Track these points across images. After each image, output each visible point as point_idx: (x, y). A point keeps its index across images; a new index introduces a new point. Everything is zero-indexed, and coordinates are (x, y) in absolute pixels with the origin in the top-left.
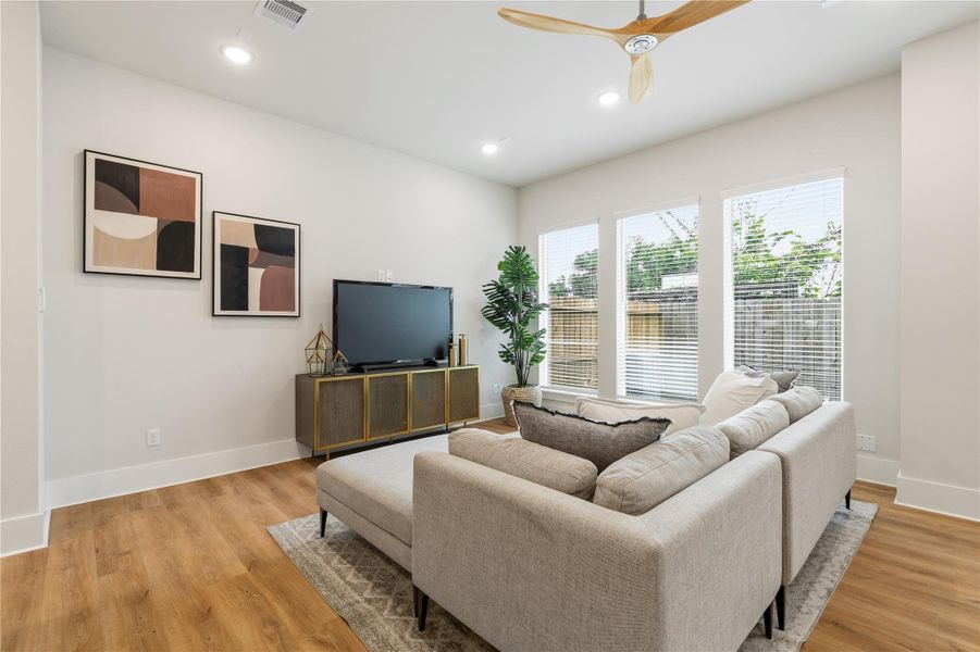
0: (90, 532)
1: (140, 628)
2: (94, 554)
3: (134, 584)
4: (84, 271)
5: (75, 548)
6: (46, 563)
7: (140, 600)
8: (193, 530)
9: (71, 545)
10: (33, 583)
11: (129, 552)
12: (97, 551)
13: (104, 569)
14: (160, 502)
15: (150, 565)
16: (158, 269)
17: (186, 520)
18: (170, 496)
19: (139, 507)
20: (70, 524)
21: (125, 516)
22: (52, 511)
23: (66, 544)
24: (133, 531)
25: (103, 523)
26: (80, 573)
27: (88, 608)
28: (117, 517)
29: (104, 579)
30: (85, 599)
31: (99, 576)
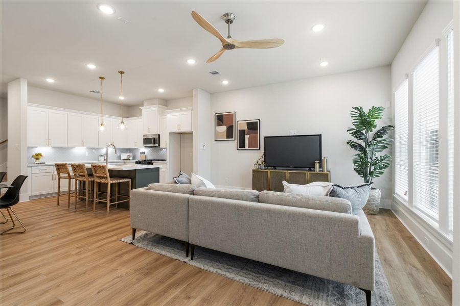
4: (215, 140)
16: (227, 138)
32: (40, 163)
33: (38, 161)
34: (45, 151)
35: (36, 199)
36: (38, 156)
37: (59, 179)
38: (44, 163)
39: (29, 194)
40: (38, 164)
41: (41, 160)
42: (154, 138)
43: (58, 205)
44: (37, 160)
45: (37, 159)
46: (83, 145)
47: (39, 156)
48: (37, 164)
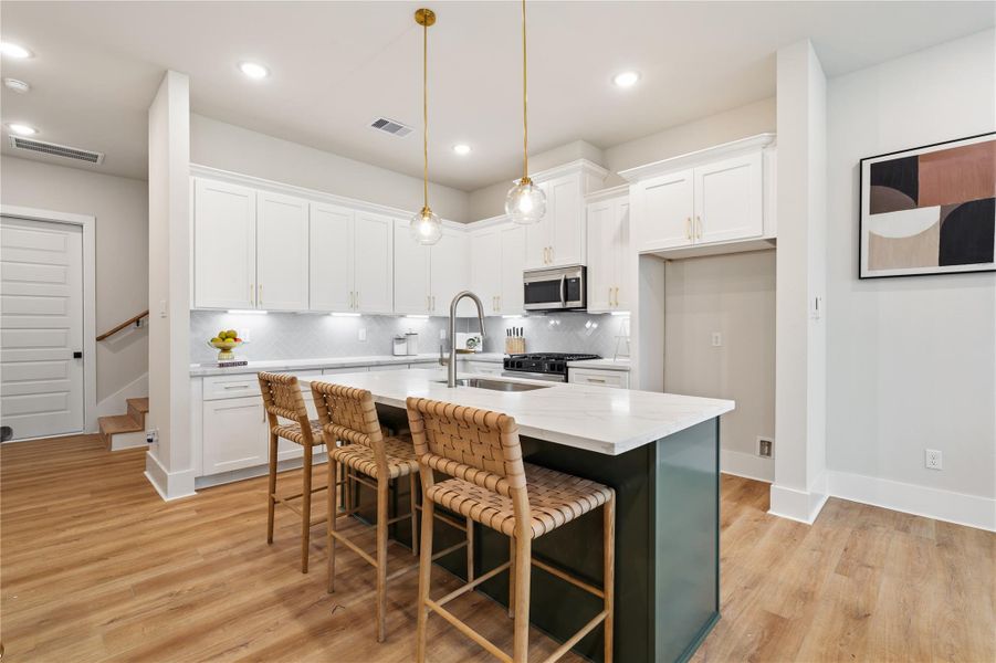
0: (849, 530)
1: (843, 642)
2: (842, 551)
3: (861, 600)
4: (860, 278)
5: (830, 537)
6: (804, 537)
7: (859, 617)
8: (955, 586)
9: (827, 533)
10: (788, 547)
11: (872, 567)
12: (845, 550)
13: (843, 569)
14: (932, 535)
15: (885, 592)
16: (940, 265)
17: (953, 570)
18: (948, 535)
19: (906, 530)
20: (837, 515)
21: (888, 531)
22: (830, 498)
23: (826, 530)
24: (887, 550)
25: (863, 528)
26: (823, 560)
27: (813, 593)
28: (879, 529)
29: (838, 577)
30: (815, 584)
31: (836, 572)
32: (234, 364)
33: (226, 358)
34: (248, 323)
35: (214, 488)
36: (226, 341)
37: (275, 438)
38: (245, 363)
39: (195, 469)
40: (227, 365)
41: (237, 354)
42: (566, 281)
43: (270, 541)
44: (225, 355)
45: (225, 350)
46: (353, 307)
47: (230, 341)
48: (222, 365)
